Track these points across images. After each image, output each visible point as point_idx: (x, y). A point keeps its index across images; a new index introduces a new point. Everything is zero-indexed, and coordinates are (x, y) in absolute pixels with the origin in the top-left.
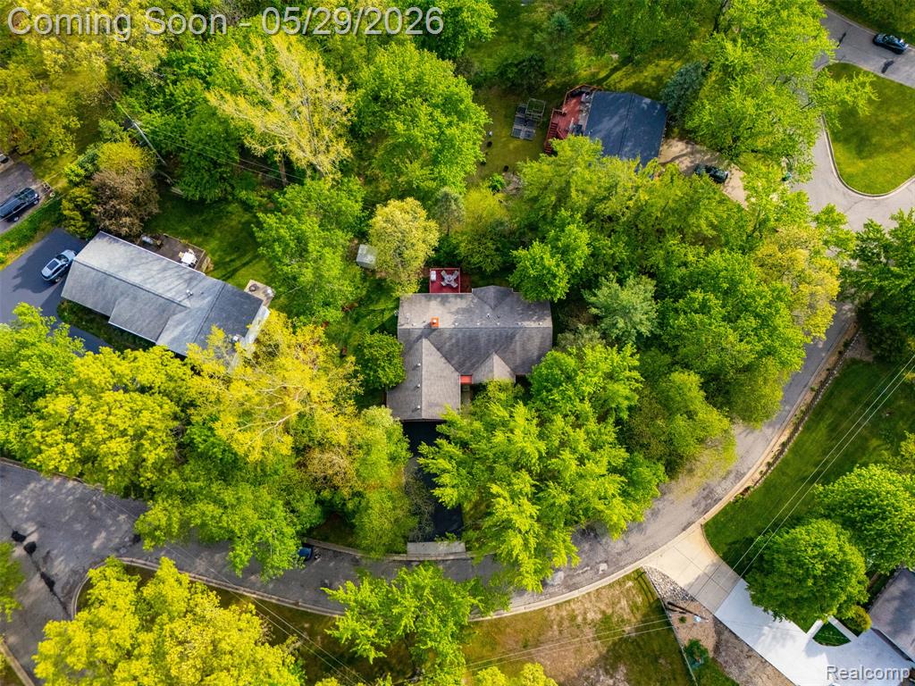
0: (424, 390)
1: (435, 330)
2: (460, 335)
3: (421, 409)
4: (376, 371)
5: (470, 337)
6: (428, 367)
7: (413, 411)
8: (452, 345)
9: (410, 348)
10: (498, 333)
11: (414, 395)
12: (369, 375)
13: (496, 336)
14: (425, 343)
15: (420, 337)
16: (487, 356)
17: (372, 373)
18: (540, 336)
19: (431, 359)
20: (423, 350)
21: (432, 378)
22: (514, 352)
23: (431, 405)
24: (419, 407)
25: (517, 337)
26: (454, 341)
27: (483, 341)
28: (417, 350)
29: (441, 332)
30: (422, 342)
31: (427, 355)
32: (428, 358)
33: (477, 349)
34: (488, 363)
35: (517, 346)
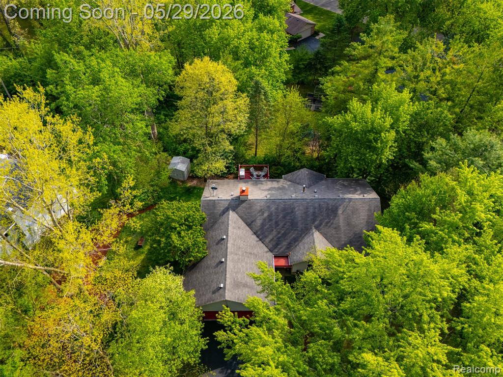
0: (230, 265)
1: (243, 201)
2: (273, 208)
3: (224, 288)
4: (169, 237)
5: (284, 210)
6: (235, 240)
7: (214, 292)
8: (264, 220)
9: (215, 222)
10: (316, 205)
11: (216, 273)
12: (159, 242)
13: (315, 208)
14: (232, 216)
15: (226, 210)
16: (306, 231)
17: (163, 239)
18: (367, 208)
19: (239, 232)
20: (230, 222)
21: (240, 253)
22: (337, 228)
23: (237, 285)
24: (222, 286)
25: (340, 212)
26: (266, 215)
27: (299, 213)
28: (223, 223)
29: (252, 203)
30: (229, 214)
31: (234, 228)
32: (235, 231)
33: (293, 224)
34: (307, 240)
35: (341, 220)
